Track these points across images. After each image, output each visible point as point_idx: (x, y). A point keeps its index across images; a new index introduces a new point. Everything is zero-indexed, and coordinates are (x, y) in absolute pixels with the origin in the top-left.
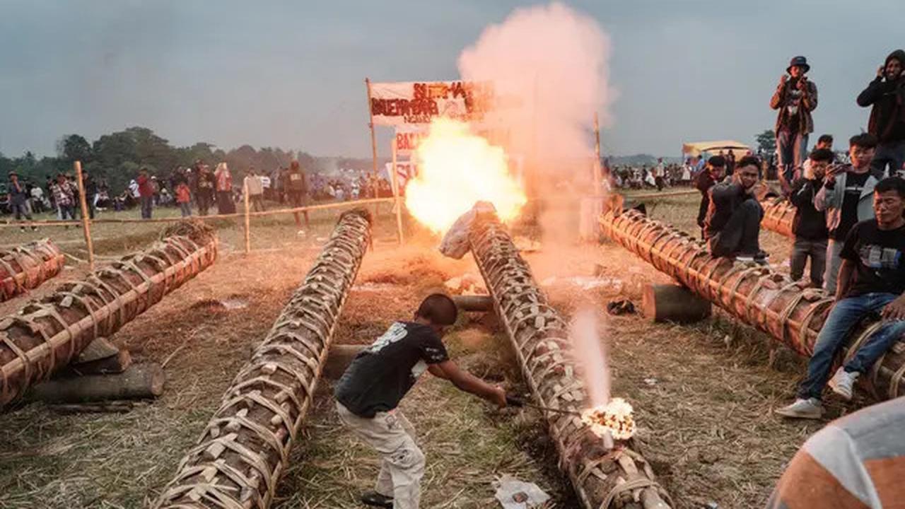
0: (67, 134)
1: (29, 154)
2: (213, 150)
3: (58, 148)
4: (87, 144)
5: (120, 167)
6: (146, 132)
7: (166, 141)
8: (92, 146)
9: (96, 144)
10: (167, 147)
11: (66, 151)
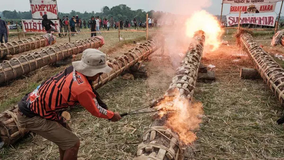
0: (104, 6)
1: (93, 12)
2: (143, 11)
3: (101, 10)
4: (109, 9)
5: (117, 16)
6: (124, 6)
7: (130, 8)
8: (110, 10)
9: (111, 9)
10: (130, 10)
11: (103, 11)
